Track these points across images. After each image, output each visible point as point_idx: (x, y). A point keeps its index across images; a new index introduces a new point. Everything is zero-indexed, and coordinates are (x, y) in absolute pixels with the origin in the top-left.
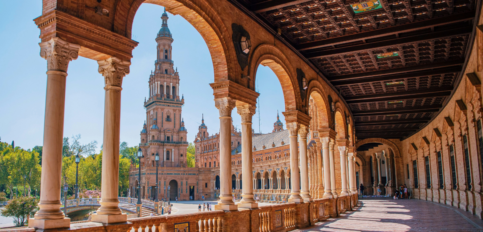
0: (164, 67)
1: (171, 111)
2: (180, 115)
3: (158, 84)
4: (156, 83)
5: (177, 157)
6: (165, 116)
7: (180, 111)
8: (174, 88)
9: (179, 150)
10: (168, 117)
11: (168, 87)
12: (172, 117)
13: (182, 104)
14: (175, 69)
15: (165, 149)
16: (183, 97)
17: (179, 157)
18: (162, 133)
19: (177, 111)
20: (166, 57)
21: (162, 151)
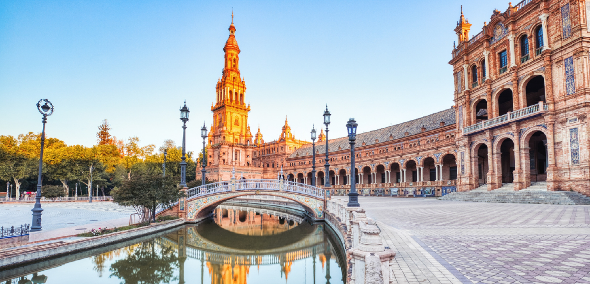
0: (232, 75)
1: (239, 116)
2: (247, 120)
3: (227, 89)
4: (226, 88)
5: (244, 158)
6: (234, 120)
7: (246, 117)
8: (241, 95)
9: (245, 151)
10: (237, 121)
11: (236, 94)
12: (240, 121)
13: (249, 111)
14: (242, 78)
15: (234, 150)
16: (249, 105)
17: (245, 157)
18: (231, 135)
19: (244, 116)
20: (234, 66)
21: (231, 152)
